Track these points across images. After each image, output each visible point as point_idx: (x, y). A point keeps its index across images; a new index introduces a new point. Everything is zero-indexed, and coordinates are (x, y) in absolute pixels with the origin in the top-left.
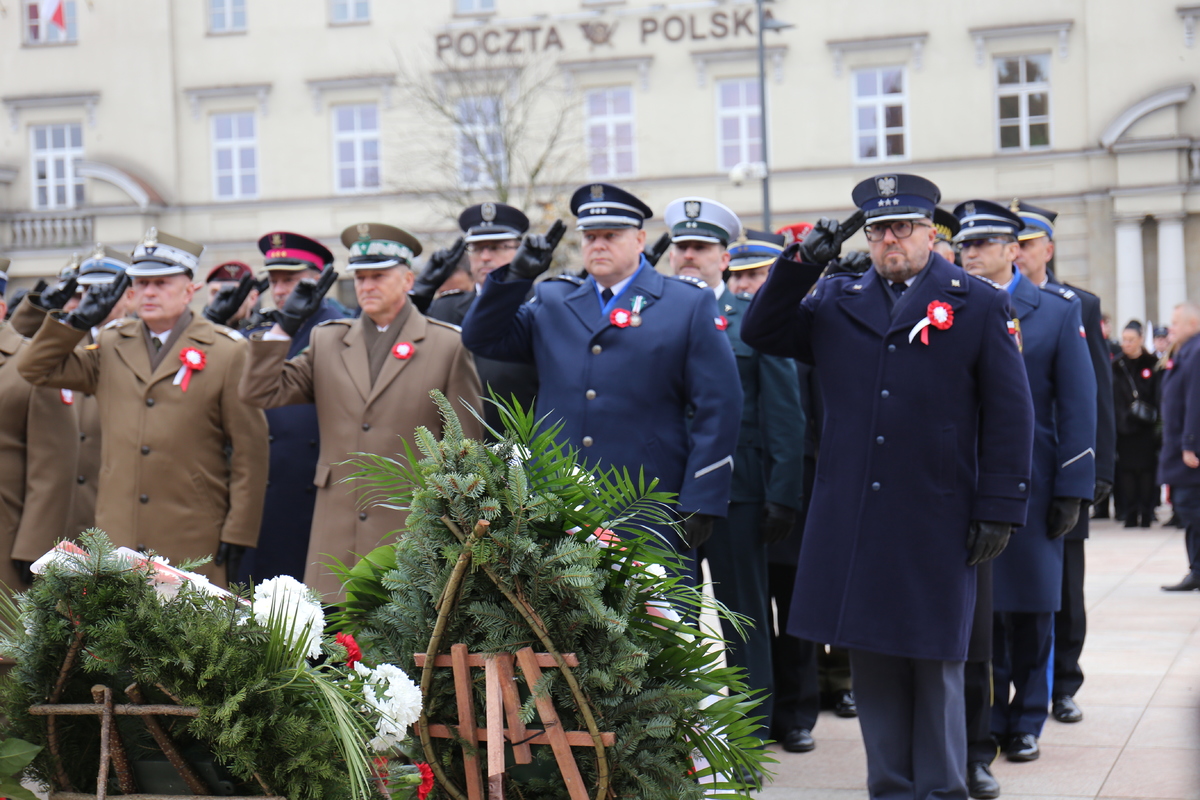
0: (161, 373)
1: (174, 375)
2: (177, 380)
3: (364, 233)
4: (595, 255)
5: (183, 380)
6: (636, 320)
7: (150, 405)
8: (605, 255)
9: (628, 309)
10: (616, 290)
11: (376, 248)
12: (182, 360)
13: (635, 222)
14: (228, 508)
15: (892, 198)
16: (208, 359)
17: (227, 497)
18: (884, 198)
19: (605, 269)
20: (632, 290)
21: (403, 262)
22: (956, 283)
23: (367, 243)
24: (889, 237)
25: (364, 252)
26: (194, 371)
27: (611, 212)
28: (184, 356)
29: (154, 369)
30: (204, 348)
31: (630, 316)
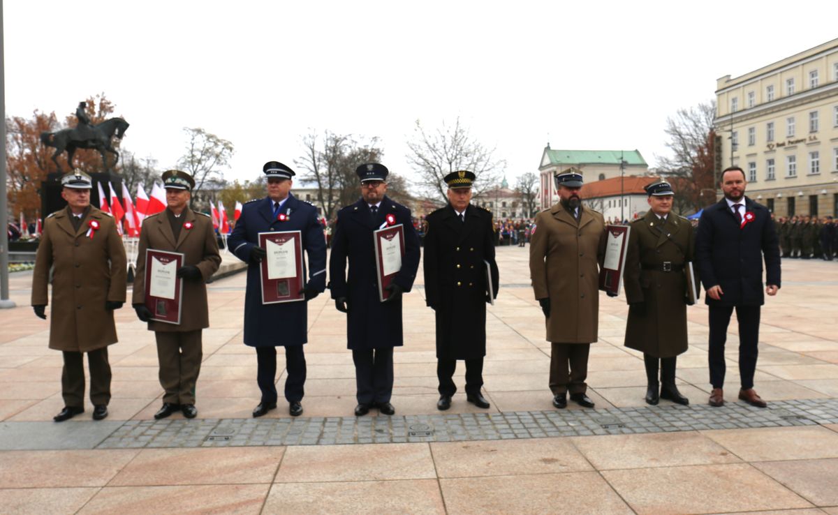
0: (80, 232)
1: (86, 232)
2: (88, 235)
3: (175, 174)
4: (272, 189)
5: (91, 234)
6: (288, 218)
7: (77, 246)
8: (276, 189)
9: (285, 214)
10: (281, 203)
11: (178, 181)
12: (90, 226)
13: (288, 177)
14: (109, 286)
15: (372, 172)
16: (101, 225)
17: (109, 280)
18: (369, 172)
19: (277, 195)
20: (286, 205)
21: (187, 188)
22: (394, 207)
23: (175, 178)
24: (371, 187)
25: (173, 182)
26: (95, 229)
27: (279, 173)
28: (90, 224)
29: (76, 231)
30: (99, 220)
31: (285, 217)
